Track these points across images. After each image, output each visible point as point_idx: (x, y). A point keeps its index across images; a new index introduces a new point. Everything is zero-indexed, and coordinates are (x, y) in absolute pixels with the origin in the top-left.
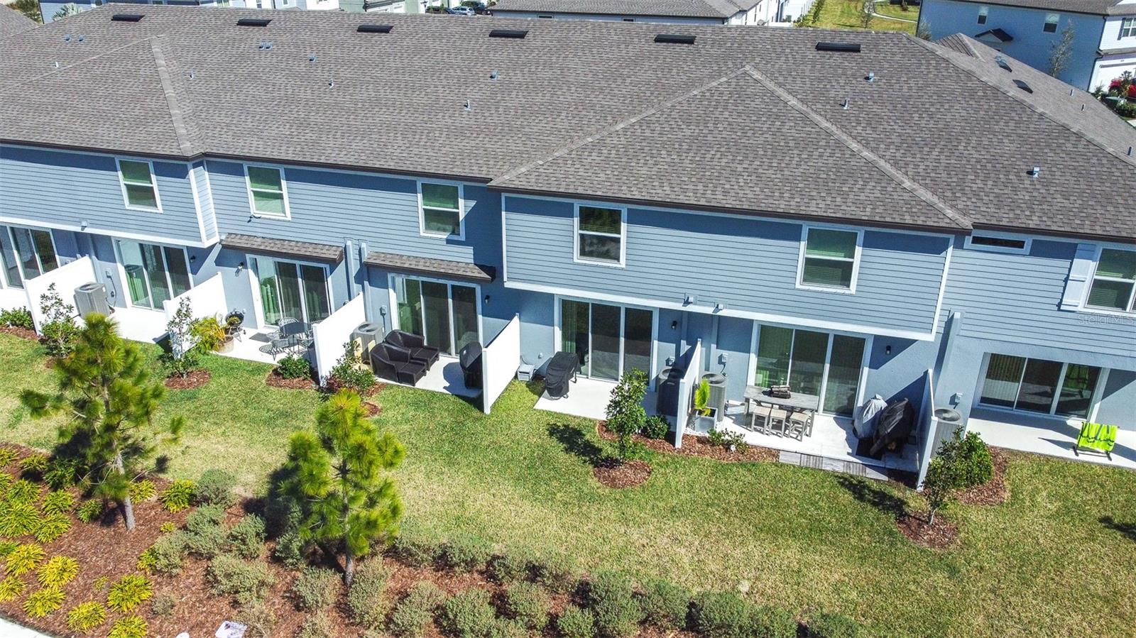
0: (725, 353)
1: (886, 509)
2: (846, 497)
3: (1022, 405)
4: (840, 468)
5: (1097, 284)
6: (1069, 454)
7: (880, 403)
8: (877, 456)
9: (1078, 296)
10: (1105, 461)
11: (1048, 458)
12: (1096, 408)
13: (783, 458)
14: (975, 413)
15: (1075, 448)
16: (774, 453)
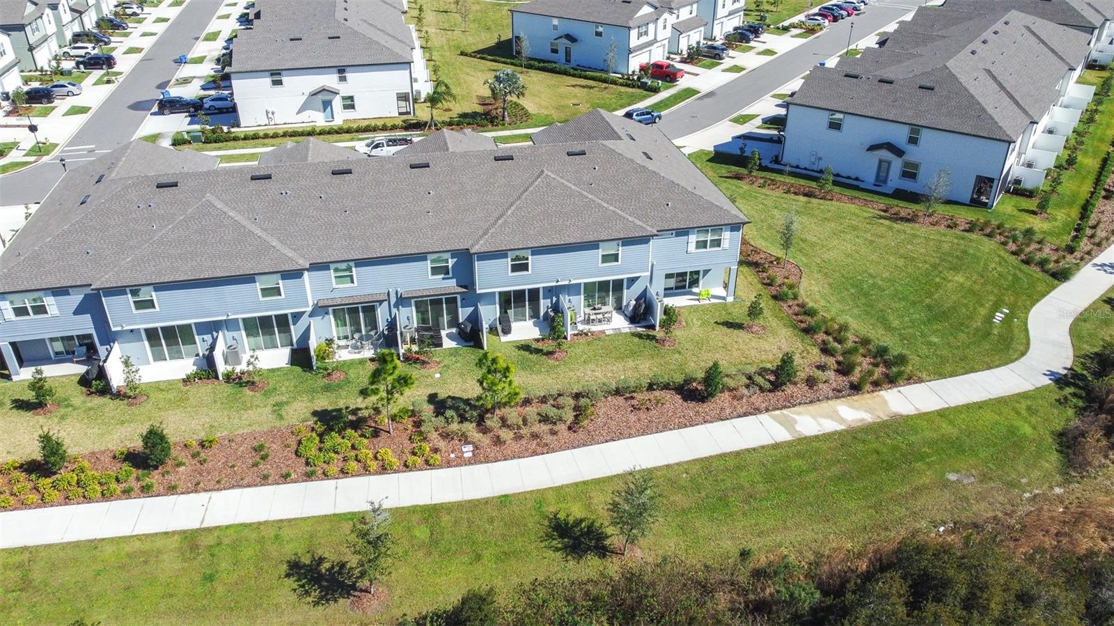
0: (571, 298)
1: (651, 340)
2: (636, 340)
3: (677, 288)
4: (628, 330)
5: (697, 242)
6: (697, 303)
7: (633, 302)
8: (638, 323)
9: (692, 247)
10: (708, 302)
11: (691, 306)
12: (701, 282)
13: (608, 333)
14: (666, 296)
15: (698, 300)
16: (603, 332)
